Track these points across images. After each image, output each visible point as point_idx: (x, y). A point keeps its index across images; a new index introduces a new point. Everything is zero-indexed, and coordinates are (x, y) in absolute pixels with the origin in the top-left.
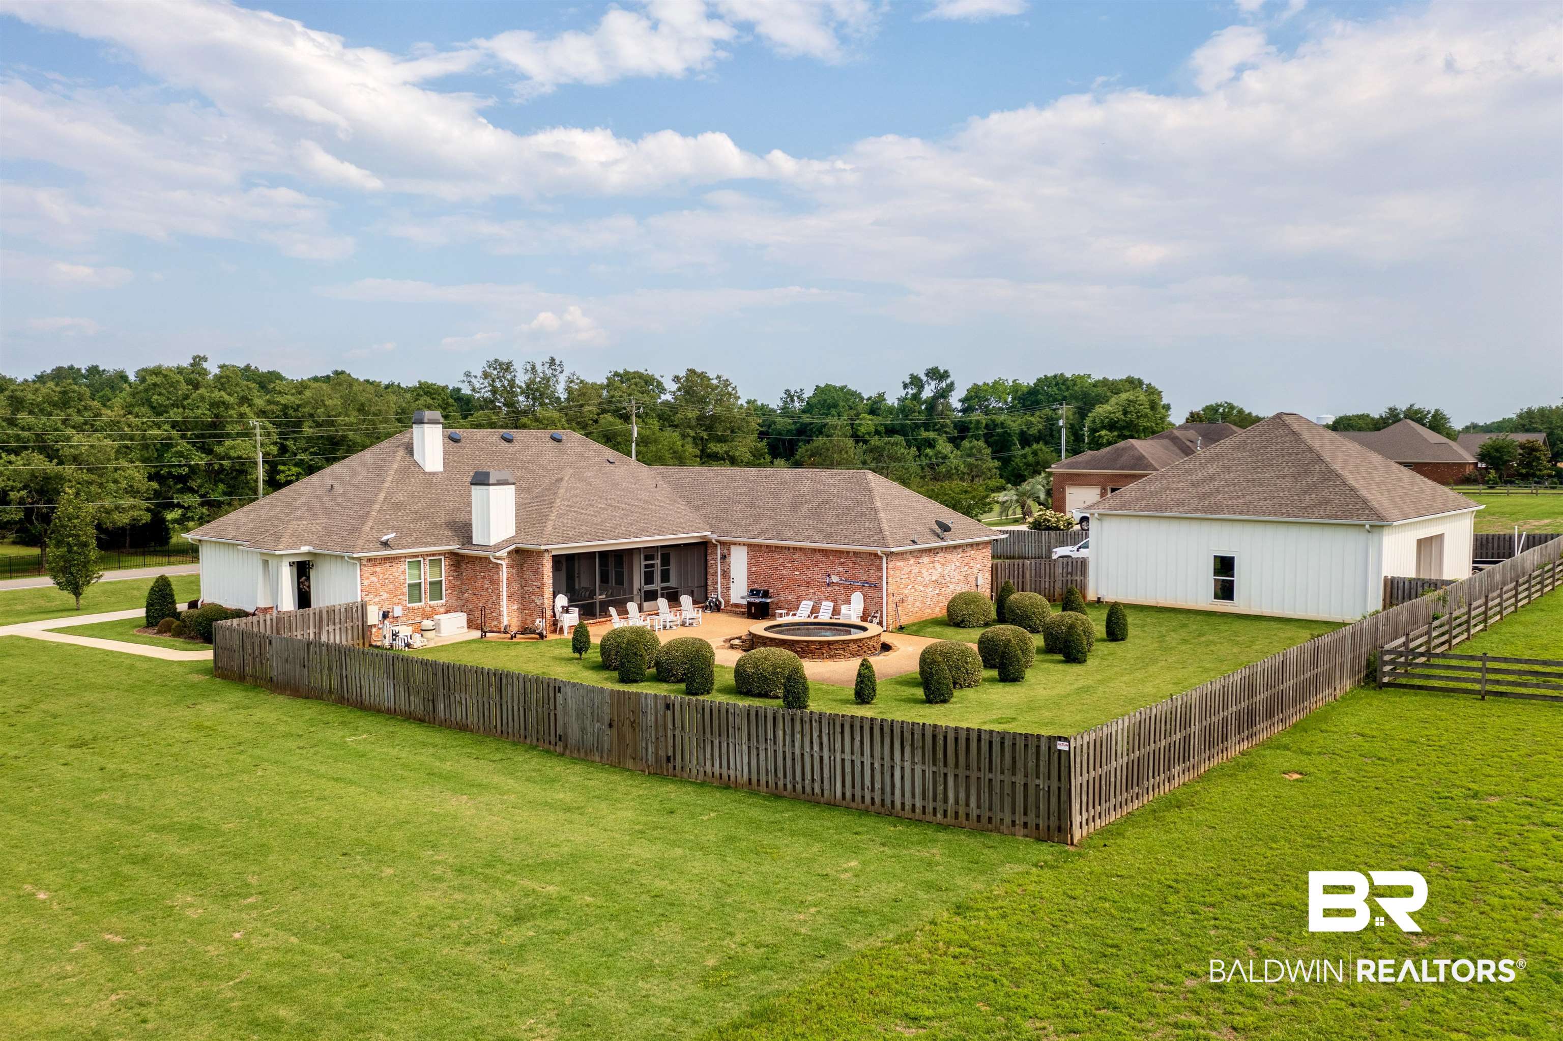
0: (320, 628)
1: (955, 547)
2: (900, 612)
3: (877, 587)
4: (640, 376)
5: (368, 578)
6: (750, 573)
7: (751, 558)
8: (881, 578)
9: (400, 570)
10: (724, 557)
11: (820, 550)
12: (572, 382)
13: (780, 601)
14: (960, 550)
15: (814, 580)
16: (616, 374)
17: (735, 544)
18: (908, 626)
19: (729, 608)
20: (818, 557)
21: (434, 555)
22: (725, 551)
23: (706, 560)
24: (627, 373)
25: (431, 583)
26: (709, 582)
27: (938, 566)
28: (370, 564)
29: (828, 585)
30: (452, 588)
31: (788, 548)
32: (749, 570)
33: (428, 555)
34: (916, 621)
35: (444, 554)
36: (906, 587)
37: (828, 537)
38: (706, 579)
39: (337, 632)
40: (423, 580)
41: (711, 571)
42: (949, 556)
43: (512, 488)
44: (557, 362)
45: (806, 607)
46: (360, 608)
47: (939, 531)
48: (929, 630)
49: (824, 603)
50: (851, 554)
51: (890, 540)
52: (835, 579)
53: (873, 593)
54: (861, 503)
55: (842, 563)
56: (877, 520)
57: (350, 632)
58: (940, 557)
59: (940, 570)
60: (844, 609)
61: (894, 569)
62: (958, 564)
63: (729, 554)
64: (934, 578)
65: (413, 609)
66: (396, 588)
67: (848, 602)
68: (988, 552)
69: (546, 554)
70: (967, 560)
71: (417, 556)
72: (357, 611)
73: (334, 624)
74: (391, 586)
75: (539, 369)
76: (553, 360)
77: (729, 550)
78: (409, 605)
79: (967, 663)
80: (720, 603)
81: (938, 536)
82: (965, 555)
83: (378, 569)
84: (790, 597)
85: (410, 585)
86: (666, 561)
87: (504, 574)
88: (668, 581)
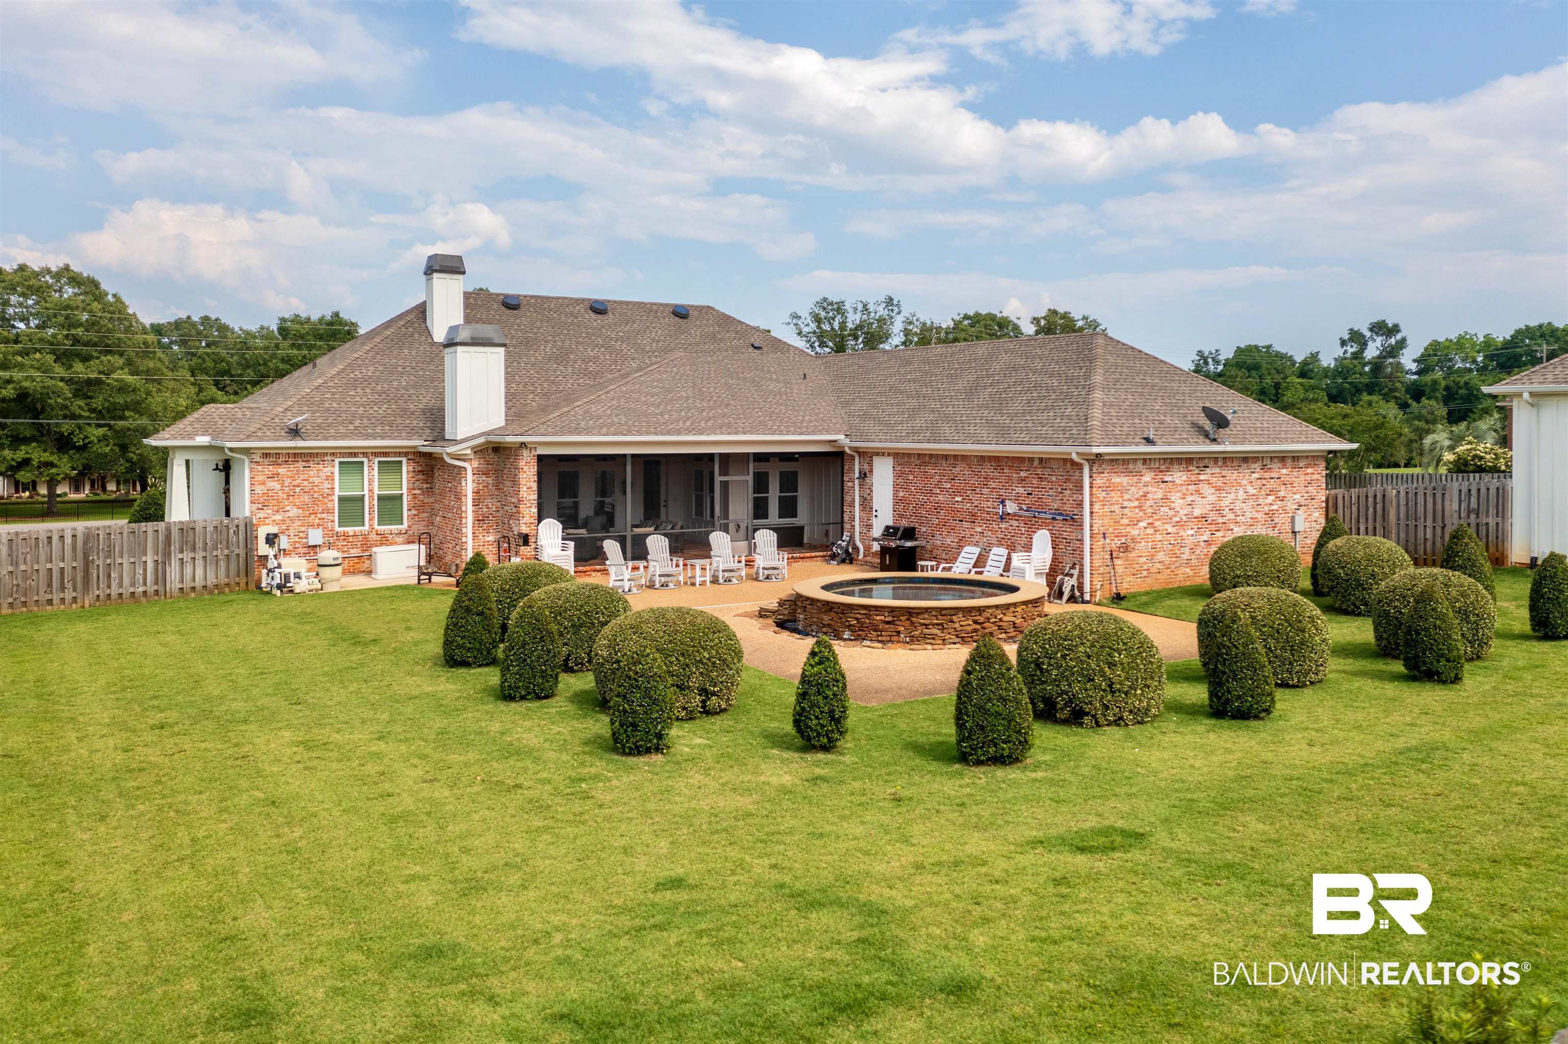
0: (167, 554)
1: (1246, 459)
2: (1120, 570)
3: (1074, 520)
4: (992, 317)
5: (264, 483)
6: (897, 501)
7: (898, 475)
8: (1080, 504)
9: (323, 475)
10: (863, 476)
11: (991, 459)
12: (911, 323)
13: (935, 547)
14: (1257, 466)
15: (982, 510)
16: (966, 317)
17: (877, 454)
18: (1134, 596)
19: (869, 559)
20: (988, 470)
21: (386, 454)
22: (866, 467)
23: (843, 481)
24: (977, 315)
25: (381, 498)
26: (846, 518)
27: (1206, 489)
28: (266, 461)
29: (1002, 518)
30: (418, 507)
31: (946, 457)
32: (895, 495)
33: (376, 455)
34: (1157, 587)
35: (406, 454)
36: (1134, 523)
37: (1002, 433)
38: (843, 512)
39: (199, 563)
40: (366, 492)
41: (847, 498)
42: (1231, 475)
43: (501, 350)
44: (895, 302)
45: (970, 553)
46: (242, 527)
47: (1207, 425)
48: (1169, 602)
49: (995, 550)
50: (1036, 463)
51: (1096, 435)
52: (1011, 507)
53: (1068, 531)
54: (1069, 380)
55: (1022, 480)
56: (1087, 403)
57: (222, 564)
58: (1211, 474)
59: (1212, 498)
60: (1017, 559)
61: (1107, 488)
62: (1252, 491)
63: (871, 471)
64: (1197, 512)
65: (345, 534)
66: (315, 501)
67: (1028, 548)
68: (1319, 473)
69: (525, 453)
70: (1272, 484)
71: (355, 455)
72: (236, 533)
73: (194, 549)
74: (306, 498)
75: (871, 307)
76: (891, 299)
77: (870, 464)
78: (337, 529)
79: (1111, 665)
80: (856, 549)
81: (1207, 436)
82: (1267, 475)
83: (282, 470)
84: (948, 541)
85: (342, 499)
86: (789, 483)
87: (469, 485)
88: (794, 515)
